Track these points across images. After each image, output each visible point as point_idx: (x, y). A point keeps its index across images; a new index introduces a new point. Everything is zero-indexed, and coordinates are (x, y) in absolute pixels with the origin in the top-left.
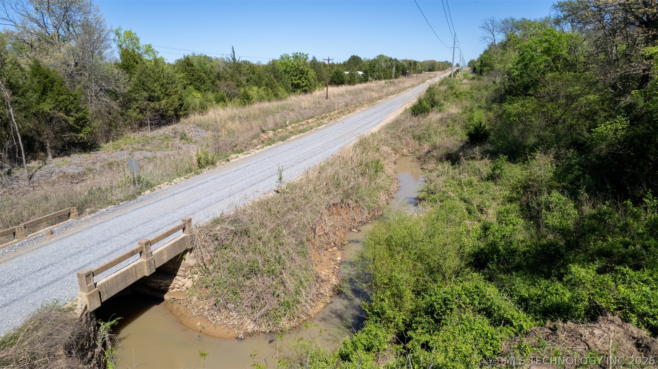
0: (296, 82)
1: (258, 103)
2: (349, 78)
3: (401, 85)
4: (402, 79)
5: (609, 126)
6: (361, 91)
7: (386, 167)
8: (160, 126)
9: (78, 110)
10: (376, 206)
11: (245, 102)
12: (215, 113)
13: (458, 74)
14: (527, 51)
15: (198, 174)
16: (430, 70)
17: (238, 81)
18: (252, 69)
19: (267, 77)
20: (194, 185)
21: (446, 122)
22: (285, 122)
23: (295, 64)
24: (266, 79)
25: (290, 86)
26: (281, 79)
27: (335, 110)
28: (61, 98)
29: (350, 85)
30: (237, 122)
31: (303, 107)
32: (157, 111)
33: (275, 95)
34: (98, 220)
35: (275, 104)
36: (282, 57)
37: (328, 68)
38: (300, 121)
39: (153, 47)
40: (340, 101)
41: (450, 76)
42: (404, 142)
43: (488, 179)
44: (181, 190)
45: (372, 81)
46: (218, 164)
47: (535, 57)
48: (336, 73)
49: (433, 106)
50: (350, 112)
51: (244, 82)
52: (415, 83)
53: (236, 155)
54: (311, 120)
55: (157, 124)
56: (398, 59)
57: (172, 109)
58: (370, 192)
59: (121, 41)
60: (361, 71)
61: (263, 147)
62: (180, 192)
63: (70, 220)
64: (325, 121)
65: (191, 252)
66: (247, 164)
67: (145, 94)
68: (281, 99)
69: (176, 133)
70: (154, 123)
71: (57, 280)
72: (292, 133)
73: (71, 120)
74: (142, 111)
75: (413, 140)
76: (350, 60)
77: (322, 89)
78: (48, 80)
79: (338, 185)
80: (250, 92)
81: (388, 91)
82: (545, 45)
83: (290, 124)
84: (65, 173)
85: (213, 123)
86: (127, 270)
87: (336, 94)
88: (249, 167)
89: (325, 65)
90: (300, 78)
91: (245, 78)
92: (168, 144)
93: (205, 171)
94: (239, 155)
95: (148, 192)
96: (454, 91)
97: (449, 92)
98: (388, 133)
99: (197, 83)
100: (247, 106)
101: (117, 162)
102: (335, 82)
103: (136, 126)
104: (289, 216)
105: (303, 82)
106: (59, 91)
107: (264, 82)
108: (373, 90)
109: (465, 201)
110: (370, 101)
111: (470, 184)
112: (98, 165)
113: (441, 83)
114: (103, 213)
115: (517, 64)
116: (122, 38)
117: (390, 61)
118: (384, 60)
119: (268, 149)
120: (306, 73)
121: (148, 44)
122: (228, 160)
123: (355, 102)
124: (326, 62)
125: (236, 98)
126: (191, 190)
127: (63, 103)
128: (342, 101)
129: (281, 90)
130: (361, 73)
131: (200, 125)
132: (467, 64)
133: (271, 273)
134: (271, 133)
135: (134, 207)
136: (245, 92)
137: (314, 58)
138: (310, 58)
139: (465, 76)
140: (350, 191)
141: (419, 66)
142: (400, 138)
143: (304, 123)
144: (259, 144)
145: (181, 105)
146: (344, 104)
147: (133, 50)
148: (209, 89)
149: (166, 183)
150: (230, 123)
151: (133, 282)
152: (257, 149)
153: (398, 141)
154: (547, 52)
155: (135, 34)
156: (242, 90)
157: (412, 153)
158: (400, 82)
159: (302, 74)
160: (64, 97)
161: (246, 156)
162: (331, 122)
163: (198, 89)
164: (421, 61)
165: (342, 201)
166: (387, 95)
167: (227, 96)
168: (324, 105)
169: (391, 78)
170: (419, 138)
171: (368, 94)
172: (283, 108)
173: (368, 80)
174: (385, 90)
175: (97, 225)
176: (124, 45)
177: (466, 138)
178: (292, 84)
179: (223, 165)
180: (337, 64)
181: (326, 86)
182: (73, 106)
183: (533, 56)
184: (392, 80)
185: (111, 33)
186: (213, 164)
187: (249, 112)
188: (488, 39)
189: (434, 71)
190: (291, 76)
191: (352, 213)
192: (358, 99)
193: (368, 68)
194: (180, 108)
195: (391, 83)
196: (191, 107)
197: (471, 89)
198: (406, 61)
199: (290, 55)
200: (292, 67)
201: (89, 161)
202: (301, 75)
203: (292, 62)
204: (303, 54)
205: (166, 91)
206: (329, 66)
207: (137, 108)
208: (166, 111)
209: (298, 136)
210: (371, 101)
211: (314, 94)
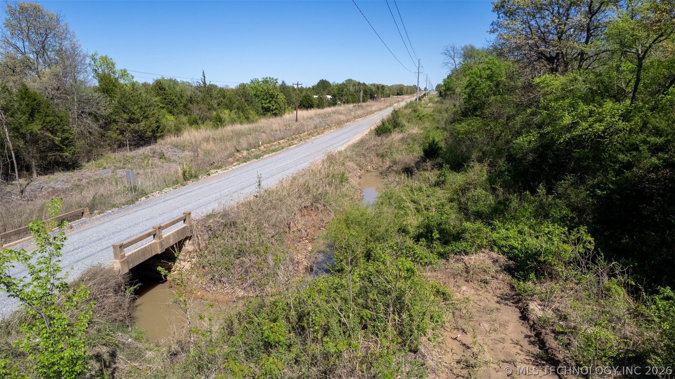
0: (266, 105)
1: (230, 126)
2: (317, 102)
3: (369, 109)
4: (370, 102)
5: (525, 139)
6: (329, 114)
7: (350, 179)
8: (138, 147)
9: (64, 131)
10: (341, 210)
11: (217, 124)
12: (189, 134)
13: (425, 98)
14: (473, 77)
15: (184, 185)
16: (398, 94)
17: (209, 104)
18: (223, 92)
19: (237, 100)
20: (183, 193)
21: (406, 141)
22: (258, 143)
23: (265, 88)
24: (237, 103)
25: (260, 109)
26: (252, 103)
27: (304, 132)
28: (48, 119)
29: (319, 108)
30: (211, 143)
31: (274, 129)
32: (136, 132)
33: (246, 118)
34: (106, 219)
35: (246, 127)
36: (252, 82)
37: (298, 92)
38: (272, 142)
39: (128, 72)
40: (309, 124)
41: (416, 99)
42: (368, 159)
43: (435, 185)
44: (172, 197)
45: (340, 105)
46: (200, 177)
47: (480, 82)
48: (305, 97)
49: (395, 127)
50: (319, 134)
51: (215, 106)
52: (382, 107)
53: (216, 170)
54: (282, 141)
55: (136, 145)
56: (367, 83)
57: (150, 130)
58: (336, 198)
59: (97, 66)
60: (330, 95)
61: (239, 164)
62: (172, 199)
63: (83, 218)
64: (296, 142)
65: (190, 240)
66: (227, 177)
67: (125, 116)
68: (252, 122)
69: (154, 153)
70: (133, 143)
71: (90, 256)
72: (265, 152)
73: (57, 140)
74: (122, 132)
75: (377, 158)
76: (318, 84)
77: (292, 112)
78: (35, 102)
79: (309, 191)
80: (222, 115)
81: (355, 114)
82: (488, 72)
83: (262, 144)
84: (54, 188)
85: (189, 145)
86: (145, 247)
87: (305, 117)
88: (229, 179)
89: (294, 89)
90: (270, 102)
91: (216, 101)
92: (148, 163)
93: (190, 182)
94: (218, 170)
95: (143, 199)
96: (417, 114)
97: (413, 114)
98: (353, 151)
99: (169, 106)
100: (220, 128)
101: (102, 179)
102: (304, 106)
103: (116, 146)
104: (268, 213)
105: (273, 106)
106: (46, 113)
107: (235, 105)
108: (341, 114)
109: (415, 202)
110: (338, 124)
111: (420, 189)
112: (84, 181)
113: (406, 107)
114: (110, 214)
115: (466, 88)
116: (98, 63)
117: (358, 85)
118: (352, 84)
119: (244, 166)
120: (275, 97)
121: (123, 69)
122: (209, 175)
123: (323, 124)
124: (296, 87)
125: (208, 120)
126: (181, 197)
127: (50, 124)
128: (311, 124)
129: (252, 113)
130: (329, 97)
131: (176, 146)
132: (434, 88)
133: (256, 252)
134: (245, 153)
135: (135, 210)
136: (218, 115)
137: (283, 82)
138: (280, 82)
139: (431, 100)
140: (319, 197)
141: (386, 90)
142: (365, 156)
143: (275, 143)
144: (234, 162)
145: (158, 127)
146: (313, 126)
147: (109, 74)
148: (181, 113)
149: (157, 192)
150: (205, 144)
151: (149, 257)
152: (234, 166)
153: (362, 159)
154: (490, 78)
155: (111, 59)
156: (214, 113)
157: (376, 169)
158: (368, 106)
159: (273, 98)
160: (51, 118)
161: (224, 171)
162: (301, 143)
163: (171, 112)
164: (389, 85)
165: (312, 205)
166: (355, 118)
167: (200, 118)
168: (294, 127)
169: (359, 102)
170: (382, 156)
171: (336, 117)
172: (255, 130)
173: (336, 104)
174: (353, 113)
175: (107, 222)
176: (100, 70)
177: (422, 154)
178: (263, 108)
179: (205, 178)
180: (306, 88)
181: (295, 109)
182: (59, 127)
183: (478, 82)
184: (360, 104)
185: (87, 58)
186: (196, 177)
187: (222, 133)
188: (450, 65)
189: (402, 95)
190: (262, 99)
191: (321, 215)
192: (327, 122)
193: (336, 92)
194: (157, 130)
195: (359, 106)
196: (166, 130)
197: (433, 112)
198: (374, 85)
199: (260, 80)
200: (262, 91)
201: (75, 178)
202: (271, 99)
203: (262, 86)
204: (273, 79)
205: (144, 114)
206: (299, 90)
207: (117, 129)
208: (146, 132)
209: (271, 154)
210: (340, 124)
211: (284, 117)
